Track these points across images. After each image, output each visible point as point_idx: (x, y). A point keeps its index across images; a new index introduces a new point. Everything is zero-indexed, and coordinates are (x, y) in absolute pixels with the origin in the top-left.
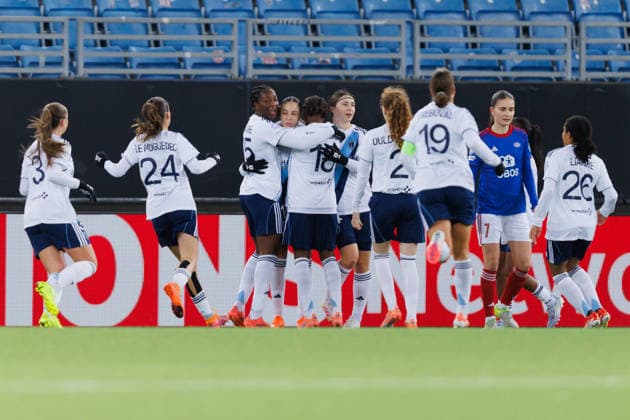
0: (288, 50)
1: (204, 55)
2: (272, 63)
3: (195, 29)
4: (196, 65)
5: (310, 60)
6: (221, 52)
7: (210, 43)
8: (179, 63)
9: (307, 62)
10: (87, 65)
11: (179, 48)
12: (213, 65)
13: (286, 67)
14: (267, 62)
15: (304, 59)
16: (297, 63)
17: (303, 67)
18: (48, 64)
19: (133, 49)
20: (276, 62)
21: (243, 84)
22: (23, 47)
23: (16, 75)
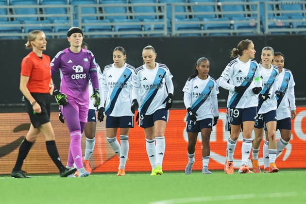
0: (290, 18)
1: (244, 22)
2: (281, 25)
3: (241, 8)
4: (239, 28)
5: (303, 23)
6: (254, 20)
7: (249, 15)
8: (230, 27)
9: (301, 24)
10: (179, 29)
11: (231, 19)
12: (249, 27)
13: (289, 27)
14: (279, 25)
15: (299, 22)
16: (295, 25)
17: (298, 27)
18: (156, 29)
19: (206, 20)
20: (284, 25)
21: (263, 37)
22: (145, 20)
23: (141, 35)
